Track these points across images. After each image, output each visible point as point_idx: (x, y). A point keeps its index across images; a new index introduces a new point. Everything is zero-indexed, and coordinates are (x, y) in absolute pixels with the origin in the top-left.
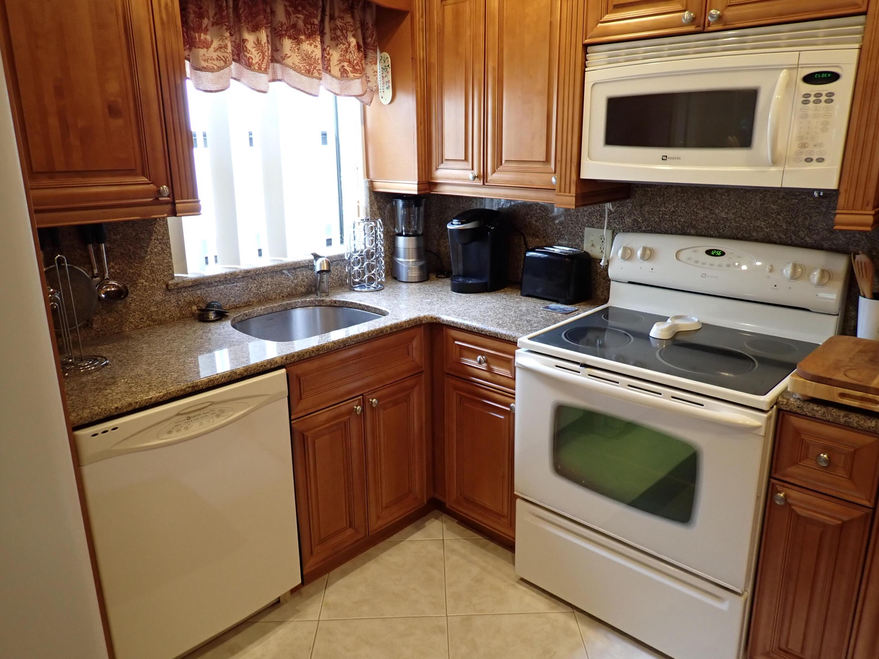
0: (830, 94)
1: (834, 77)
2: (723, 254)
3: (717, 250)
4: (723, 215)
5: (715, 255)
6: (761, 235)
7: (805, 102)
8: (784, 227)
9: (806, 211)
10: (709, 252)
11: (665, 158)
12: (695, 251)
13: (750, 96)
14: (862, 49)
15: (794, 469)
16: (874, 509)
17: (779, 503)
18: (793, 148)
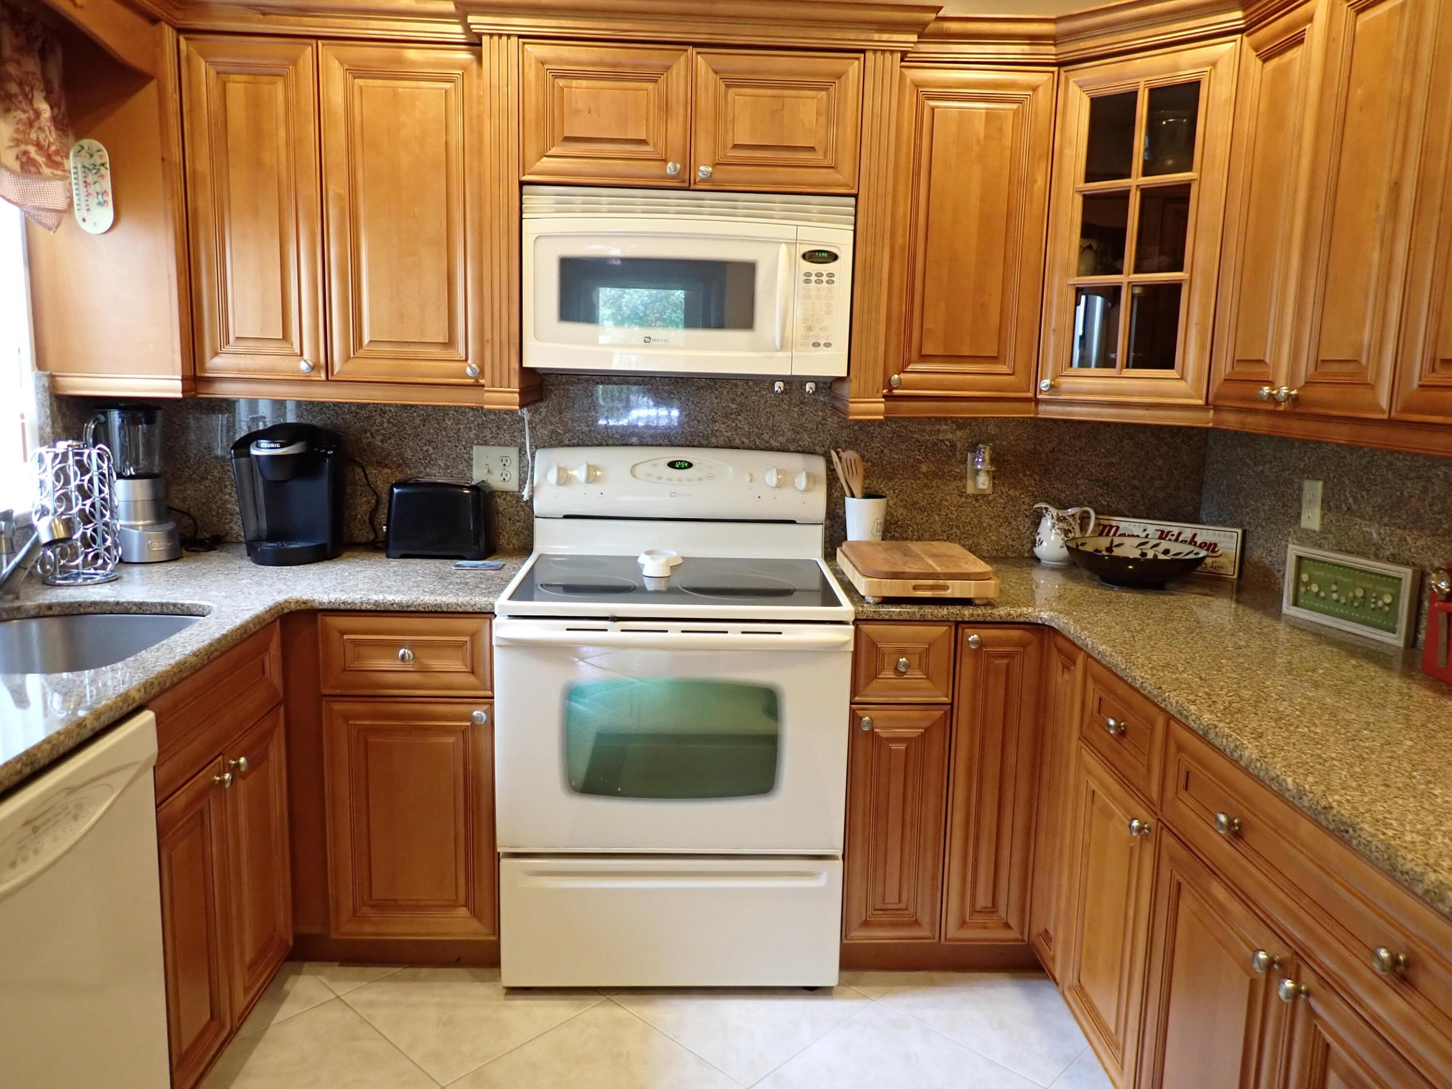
0: (831, 275)
1: (834, 257)
2: (690, 465)
3: (681, 461)
5: (680, 468)
6: (721, 441)
7: (807, 281)
8: (746, 429)
9: (768, 410)
10: (672, 465)
11: (647, 340)
12: (654, 465)
13: (748, 269)
14: (855, 231)
15: (875, 684)
16: (952, 704)
17: (866, 729)
18: (799, 331)
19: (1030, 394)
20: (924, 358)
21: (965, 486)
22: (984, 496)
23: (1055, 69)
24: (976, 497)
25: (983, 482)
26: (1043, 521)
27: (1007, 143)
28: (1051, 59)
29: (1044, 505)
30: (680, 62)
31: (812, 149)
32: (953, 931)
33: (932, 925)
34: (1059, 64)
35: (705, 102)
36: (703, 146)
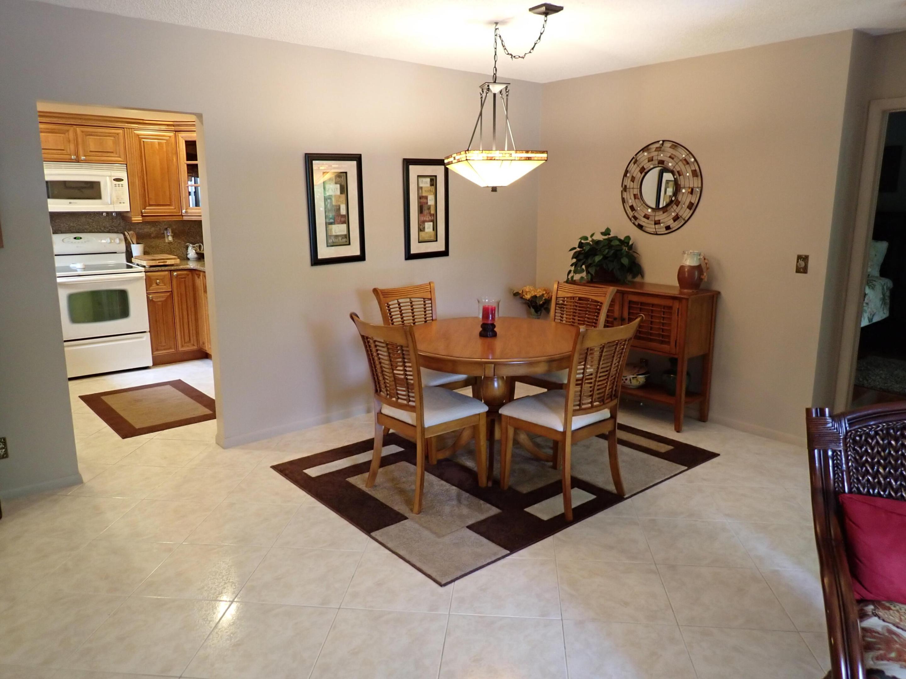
0: (122, 185)
1: (123, 180)
2: (81, 238)
3: (77, 237)
4: (72, 225)
5: (78, 239)
6: (89, 231)
7: (116, 186)
8: (96, 227)
9: (102, 221)
10: (75, 238)
11: (70, 203)
12: (70, 239)
13: (98, 183)
14: (127, 173)
15: (151, 288)
16: (172, 291)
17: (151, 299)
18: (115, 199)
19: (180, 214)
20: (150, 205)
21: (165, 240)
22: (171, 242)
23: (175, 132)
24: (169, 243)
25: (170, 238)
26: (189, 248)
27: (165, 150)
28: (173, 130)
29: (188, 244)
30: (71, 129)
31: (112, 152)
32: (181, 349)
33: (175, 348)
34: (176, 131)
35: (80, 140)
36: (81, 152)
